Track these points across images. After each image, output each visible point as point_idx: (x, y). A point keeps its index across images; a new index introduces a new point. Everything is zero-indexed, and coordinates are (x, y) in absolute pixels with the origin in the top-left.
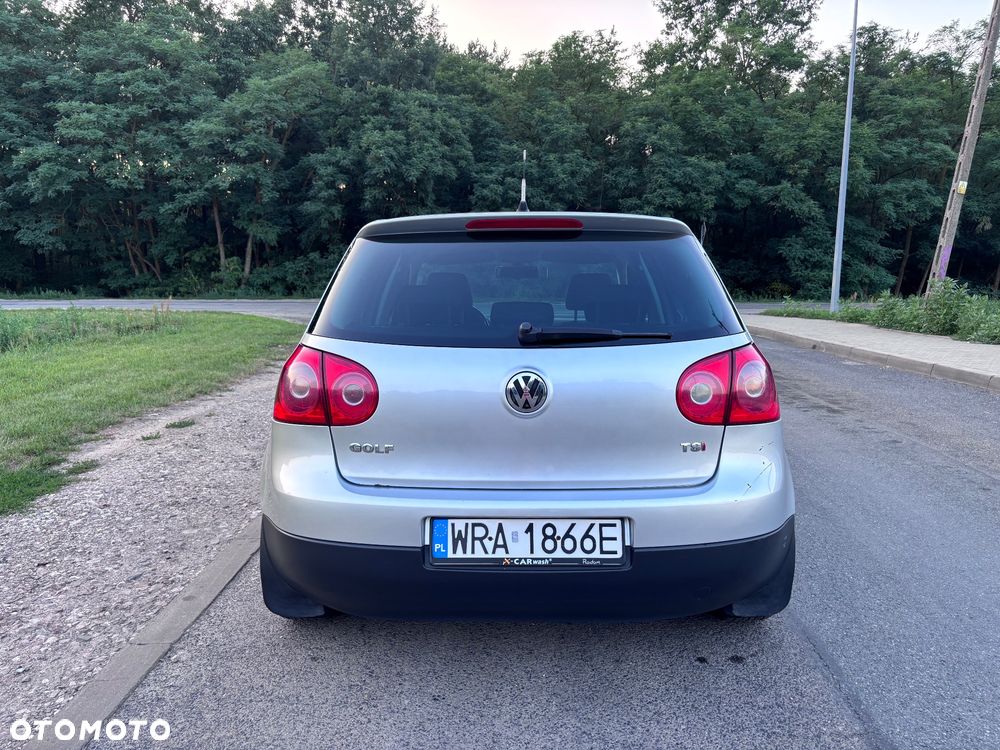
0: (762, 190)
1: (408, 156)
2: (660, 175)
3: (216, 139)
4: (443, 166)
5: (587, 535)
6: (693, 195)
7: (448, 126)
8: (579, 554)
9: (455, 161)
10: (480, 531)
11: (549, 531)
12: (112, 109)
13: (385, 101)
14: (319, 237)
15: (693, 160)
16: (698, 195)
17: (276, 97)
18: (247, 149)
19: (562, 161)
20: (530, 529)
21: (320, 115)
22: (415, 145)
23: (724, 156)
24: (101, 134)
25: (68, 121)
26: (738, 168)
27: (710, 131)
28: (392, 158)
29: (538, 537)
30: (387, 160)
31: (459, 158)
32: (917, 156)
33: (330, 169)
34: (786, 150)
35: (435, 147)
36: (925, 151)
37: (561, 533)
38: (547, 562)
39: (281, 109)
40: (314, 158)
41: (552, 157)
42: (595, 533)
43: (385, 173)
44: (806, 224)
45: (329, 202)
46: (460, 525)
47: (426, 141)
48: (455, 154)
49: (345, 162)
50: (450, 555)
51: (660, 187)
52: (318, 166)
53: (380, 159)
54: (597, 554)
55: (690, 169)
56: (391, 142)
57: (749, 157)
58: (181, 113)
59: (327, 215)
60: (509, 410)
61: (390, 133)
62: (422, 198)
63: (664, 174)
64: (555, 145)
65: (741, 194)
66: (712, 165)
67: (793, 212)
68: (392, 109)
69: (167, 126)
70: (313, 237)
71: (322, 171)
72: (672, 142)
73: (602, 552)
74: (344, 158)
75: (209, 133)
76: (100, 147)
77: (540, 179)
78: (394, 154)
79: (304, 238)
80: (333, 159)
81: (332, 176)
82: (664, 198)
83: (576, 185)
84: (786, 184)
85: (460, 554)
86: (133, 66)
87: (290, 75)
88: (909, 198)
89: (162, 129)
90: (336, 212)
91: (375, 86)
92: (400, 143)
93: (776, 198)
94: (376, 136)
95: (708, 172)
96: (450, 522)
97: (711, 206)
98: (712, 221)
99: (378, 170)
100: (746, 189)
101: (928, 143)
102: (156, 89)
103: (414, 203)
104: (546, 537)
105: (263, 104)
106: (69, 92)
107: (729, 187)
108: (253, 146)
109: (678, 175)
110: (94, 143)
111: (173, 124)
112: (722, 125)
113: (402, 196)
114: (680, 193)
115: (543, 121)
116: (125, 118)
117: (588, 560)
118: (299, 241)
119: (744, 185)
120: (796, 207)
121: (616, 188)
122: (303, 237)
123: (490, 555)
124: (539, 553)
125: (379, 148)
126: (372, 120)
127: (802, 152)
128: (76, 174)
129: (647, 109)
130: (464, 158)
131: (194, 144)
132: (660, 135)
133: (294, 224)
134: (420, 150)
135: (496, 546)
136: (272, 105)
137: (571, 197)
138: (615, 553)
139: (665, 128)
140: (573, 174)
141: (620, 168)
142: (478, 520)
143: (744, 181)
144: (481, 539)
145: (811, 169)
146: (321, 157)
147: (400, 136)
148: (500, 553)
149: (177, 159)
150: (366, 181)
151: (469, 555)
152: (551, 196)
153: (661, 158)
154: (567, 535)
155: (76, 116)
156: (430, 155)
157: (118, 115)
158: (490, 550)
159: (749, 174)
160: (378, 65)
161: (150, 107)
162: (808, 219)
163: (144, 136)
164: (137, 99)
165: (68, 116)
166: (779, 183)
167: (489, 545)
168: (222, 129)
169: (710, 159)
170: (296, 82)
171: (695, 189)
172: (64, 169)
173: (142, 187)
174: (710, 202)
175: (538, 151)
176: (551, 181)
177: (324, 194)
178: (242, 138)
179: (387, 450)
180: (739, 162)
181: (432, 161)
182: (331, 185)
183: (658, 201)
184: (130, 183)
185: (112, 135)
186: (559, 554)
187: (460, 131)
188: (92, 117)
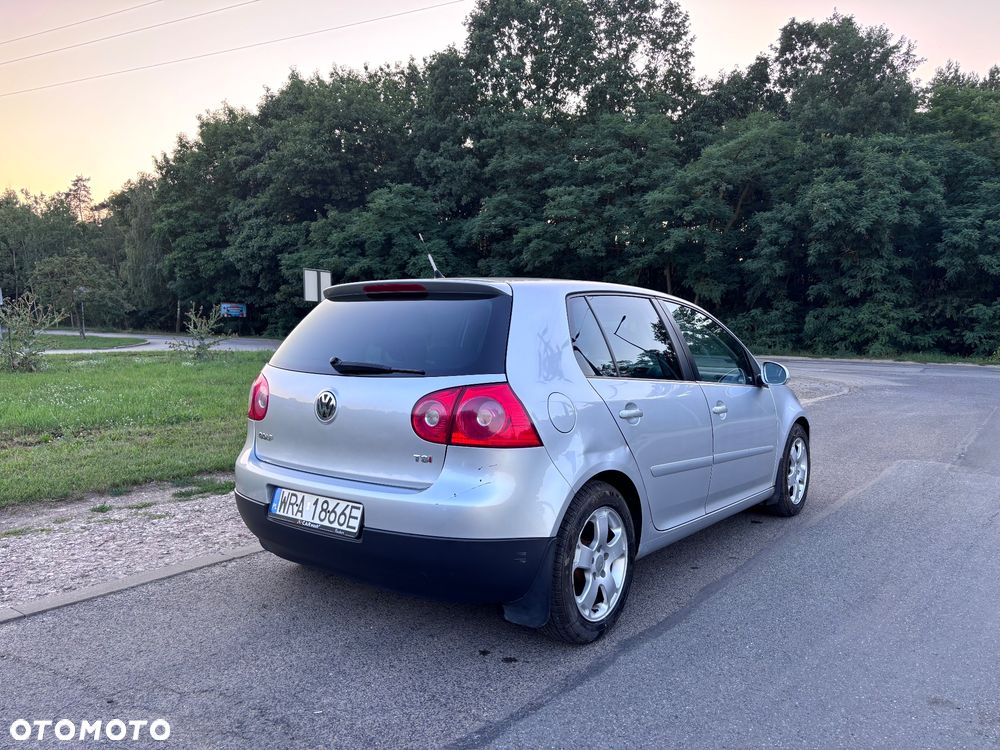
1: (859, 207)
3: (667, 206)
4: (900, 213)
5: (343, 513)
7: (913, 170)
8: (335, 525)
9: (920, 207)
10: (293, 500)
11: (325, 506)
12: (588, 189)
13: (841, 151)
14: (764, 294)
17: (724, 162)
18: (694, 213)
20: (316, 503)
21: (775, 173)
22: (868, 193)
24: (576, 211)
25: (552, 203)
28: (838, 210)
29: (319, 509)
30: (832, 213)
31: (925, 203)
33: (775, 226)
35: (893, 193)
37: (330, 509)
38: (317, 527)
39: (728, 173)
40: (760, 217)
42: (347, 512)
43: (828, 225)
45: (771, 258)
46: (287, 492)
47: (882, 187)
48: (921, 198)
49: (790, 218)
50: (278, 513)
52: (763, 225)
53: (824, 212)
54: (344, 528)
56: (840, 194)
58: (643, 186)
59: (769, 272)
60: (317, 417)
61: (840, 184)
62: (876, 249)
68: (847, 158)
69: (630, 198)
70: (758, 294)
71: (766, 228)
73: (348, 527)
74: (790, 214)
75: (661, 202)
76: (575, 223)
78: (842, 205)
79: (750, 295)
80: (779, 216)
81: (776, 233)
85: (281, 513)
86: (609, 151)
87: (740, 139)
89: (627, 203)
90: (777, 268)
91: (832, 136)
92: (850, 193)
94: (824, 189)
96: (283, 490)
99: (821, 224)
102: (623, 169)
103: (868, 255)
104: (323, 510)
105: (711, 169)
106: (558, 179)
108: (699, 210)
110: (570, 220)
111: (635, 197)
113: (852, 249)
116: (596, 197)
117: (339, 530)
118: (746, 298)
122: (749, 293)
123: (294, 517)
124: (317, 521)
125: (824, 201)
126: (825, 172)
128: (556, 247)
130: (933, 202)
131: (647, 213)
133: (742, 283)
134: (874, 199)
135: (298, 511)
136: (720, 170)
138: (354, 528)
142: (294, 490)
144: (293, 505)
146: (768, 214)
147: (851, 186)
148: (298, 517)
149: (634, 227)
150: (811, 235)
151: (285, 514)
154: (333, 511)
155: (559, 199)
156: (885, 203)
157: (592, 194)
158: (295, 513)
160: (836, 114)
161: (617, 184)
163: (610, 211)
164: (609, 179)
165: (553, 199)
167: (296, 509)
168: (672, 197)
170: (746, 146)
172: (548, 243)
173: (603, 254)
177: (767, 251)
178: (692, 204)
179: (270, 438)
181: (887, 209)
182: (773, 242)
184: (595, 251)
185: (586, 212)
186: (326, 523)
187: (928, 174)
188: (571, 198)
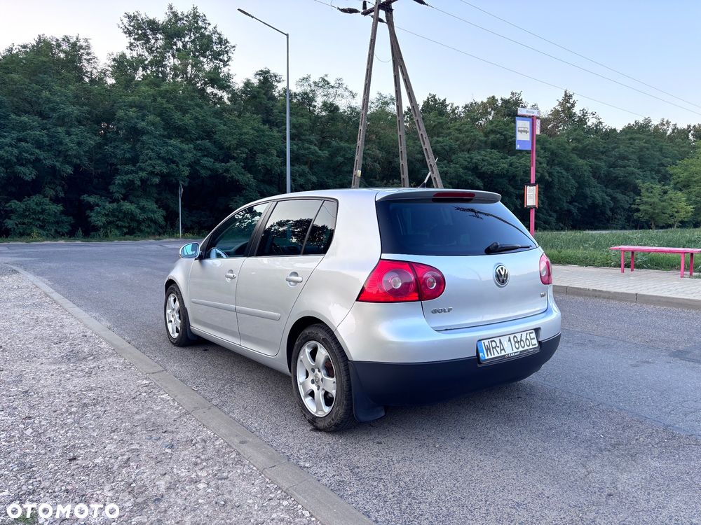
0: (218, 165)
2: (150, 151)
5: (526, 339)
6: (174, 166)
8: (526, 348)
10: (494, 344)
11: (516, 340)
15: (172, 142)
16: (177, 166)
19: (69, 134)
20: (510, 340)
23: (191, 141)
26: (200, 149)
27: (181, 123)
29: (513, 343)
32: (302, 152)
34: (231, 141)
36: (305, 149)
37: (519, 340)
38: (518, 353)
41: (60, 129)
42: (528, 337)
44: (244, 189)
46: (486, 342)
50: (487, 358)
51: (150, 159)
54: (531, 347)
55: (170, 148)
57: (207, 143)
60: (497, 285)
63: (152, 150)
64: (62, 121)
65: (204, 167)
66: (185, 147)
67: (238, 181)
72: (156, 128)
73: (533, 345)
77: (50, 146)
82: (154, 167)
83: (82, 153)
84: (233, 163)
85: (490, 357)
88: (300, 175)
93: (227, 171)
95: (183, 151)
96: (482, 341)
97: (186, 174)
98: (186, 184)
100: (208, 164)
101: (306, 145)
104: (515, 342)
107: (197, 162)
109: (163, 151)
112: (188, 120)
114: (165, 164)
115: (49, 101)
117: (529, 349)
119: (207, 161)
120: (240, 177)
121: (116, 157)
123: (500, 355)
124: (515, 350)
127: (241, 144)
129: (135, 102)
132: (148, 122)
135: (501, 350)
137: (78, 161)
138: (536, 345)
139: (151, 118)
140: (79, 144)
141: (116, 143)
142: (492, 339)
143: (206, 159)
144: (495, 348)
145: (247, 153)
148: (503, 353)
151: (493, 356)
152: (60, 159)
153: (149, 139)
154: (521, 340)
158: (499, 352)
159: (208, 154)
162: (247, 185)
166: (228, 162)
167: (498, 349)
169: (182, 142)
171: (174, 162)
174: (186, 171)
175: (46, 124)
176: (61, 148)
179: (449, 310)
180: (201, 145)
183: (150, 169)
186: (521, 349)
